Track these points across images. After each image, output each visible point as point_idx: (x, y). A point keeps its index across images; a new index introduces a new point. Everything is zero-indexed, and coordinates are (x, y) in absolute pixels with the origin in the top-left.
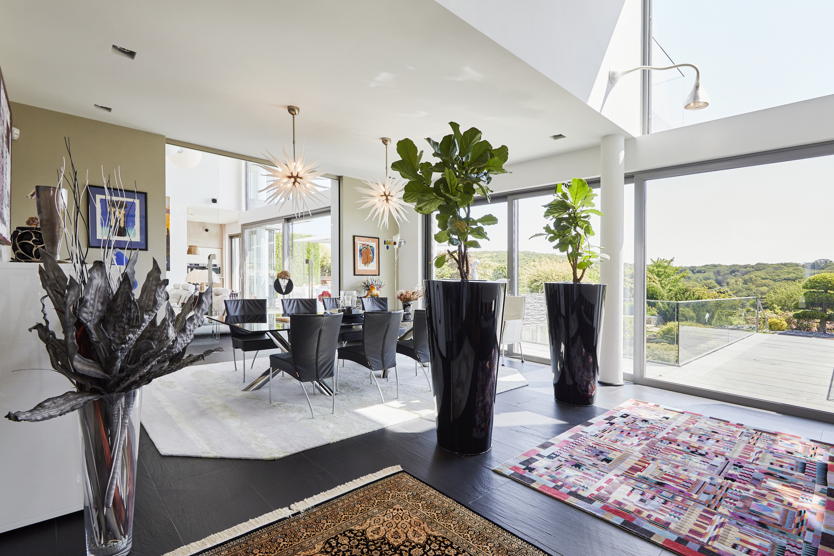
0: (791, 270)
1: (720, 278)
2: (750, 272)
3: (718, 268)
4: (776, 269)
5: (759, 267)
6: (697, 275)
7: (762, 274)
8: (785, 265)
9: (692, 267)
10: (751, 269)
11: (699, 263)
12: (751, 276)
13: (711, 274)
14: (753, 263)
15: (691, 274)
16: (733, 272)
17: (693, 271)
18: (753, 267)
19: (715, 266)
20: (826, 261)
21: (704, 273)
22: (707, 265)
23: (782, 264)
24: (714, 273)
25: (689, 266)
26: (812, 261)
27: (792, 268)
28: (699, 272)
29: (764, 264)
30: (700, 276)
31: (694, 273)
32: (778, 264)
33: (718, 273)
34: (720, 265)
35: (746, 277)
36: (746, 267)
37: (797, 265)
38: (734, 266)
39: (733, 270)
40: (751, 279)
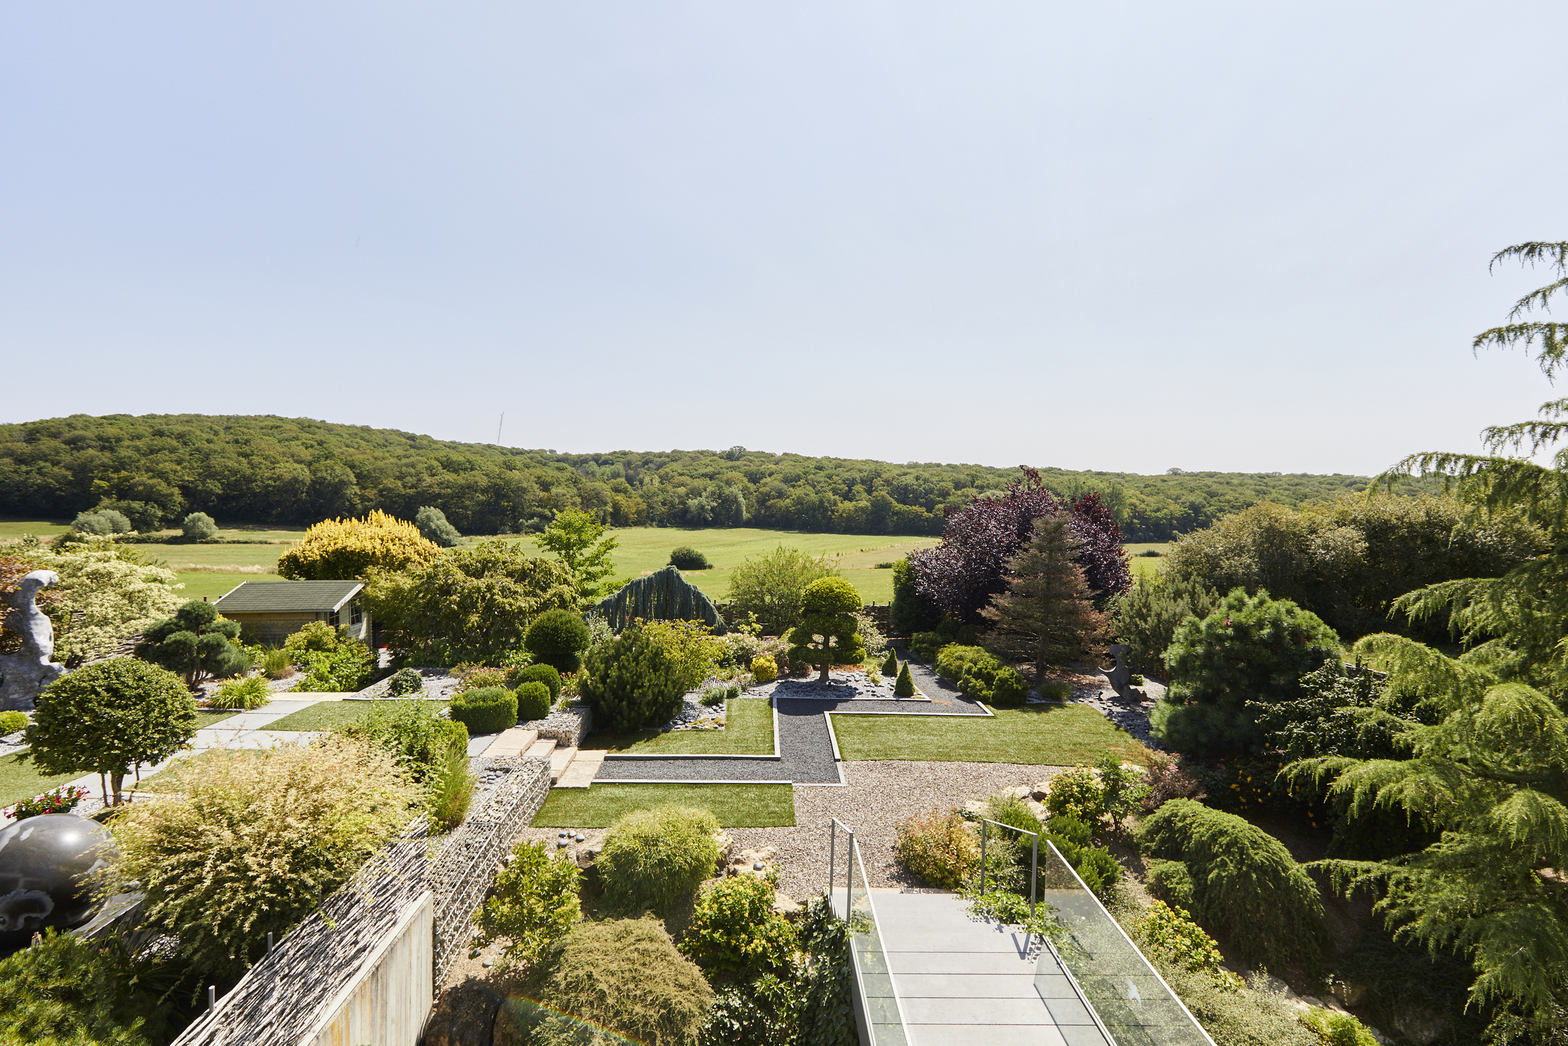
0: (707, 461)
1: (630, 472)
2: (665, 463)
3: (629, 457)
4: (693, 459)
5: (675, 456)
6: (603, 468)
7: (677, 466)
8: (702, 453)
9: (597, 455)
10: (667, 460)
11: (604, 449)
12: (667, 470)
13: (619, 467)
14: (668, 451)
15: (593, 466)
16: (646, 463)
17: (597, 461)
18: (668, 456)
19: (625, 454)
20: (740, 448)
21: (613, 464)
22: (615, 452)
23: (698, 452)
24: (624, 464)
25: (592, 452)
26: (727, 449)
27: (710, 459)
28: (606, 462)
29: (680, 452)
30: (607, 469)
31: (599, 465)
32: (695, 452)
33: (628, 465)
34: (631, 453)
35: (662, 471)
36: (660, 455)
37: (714, 454)
38: (647, 453)
39: (647, 460)
40: (667, 473)
